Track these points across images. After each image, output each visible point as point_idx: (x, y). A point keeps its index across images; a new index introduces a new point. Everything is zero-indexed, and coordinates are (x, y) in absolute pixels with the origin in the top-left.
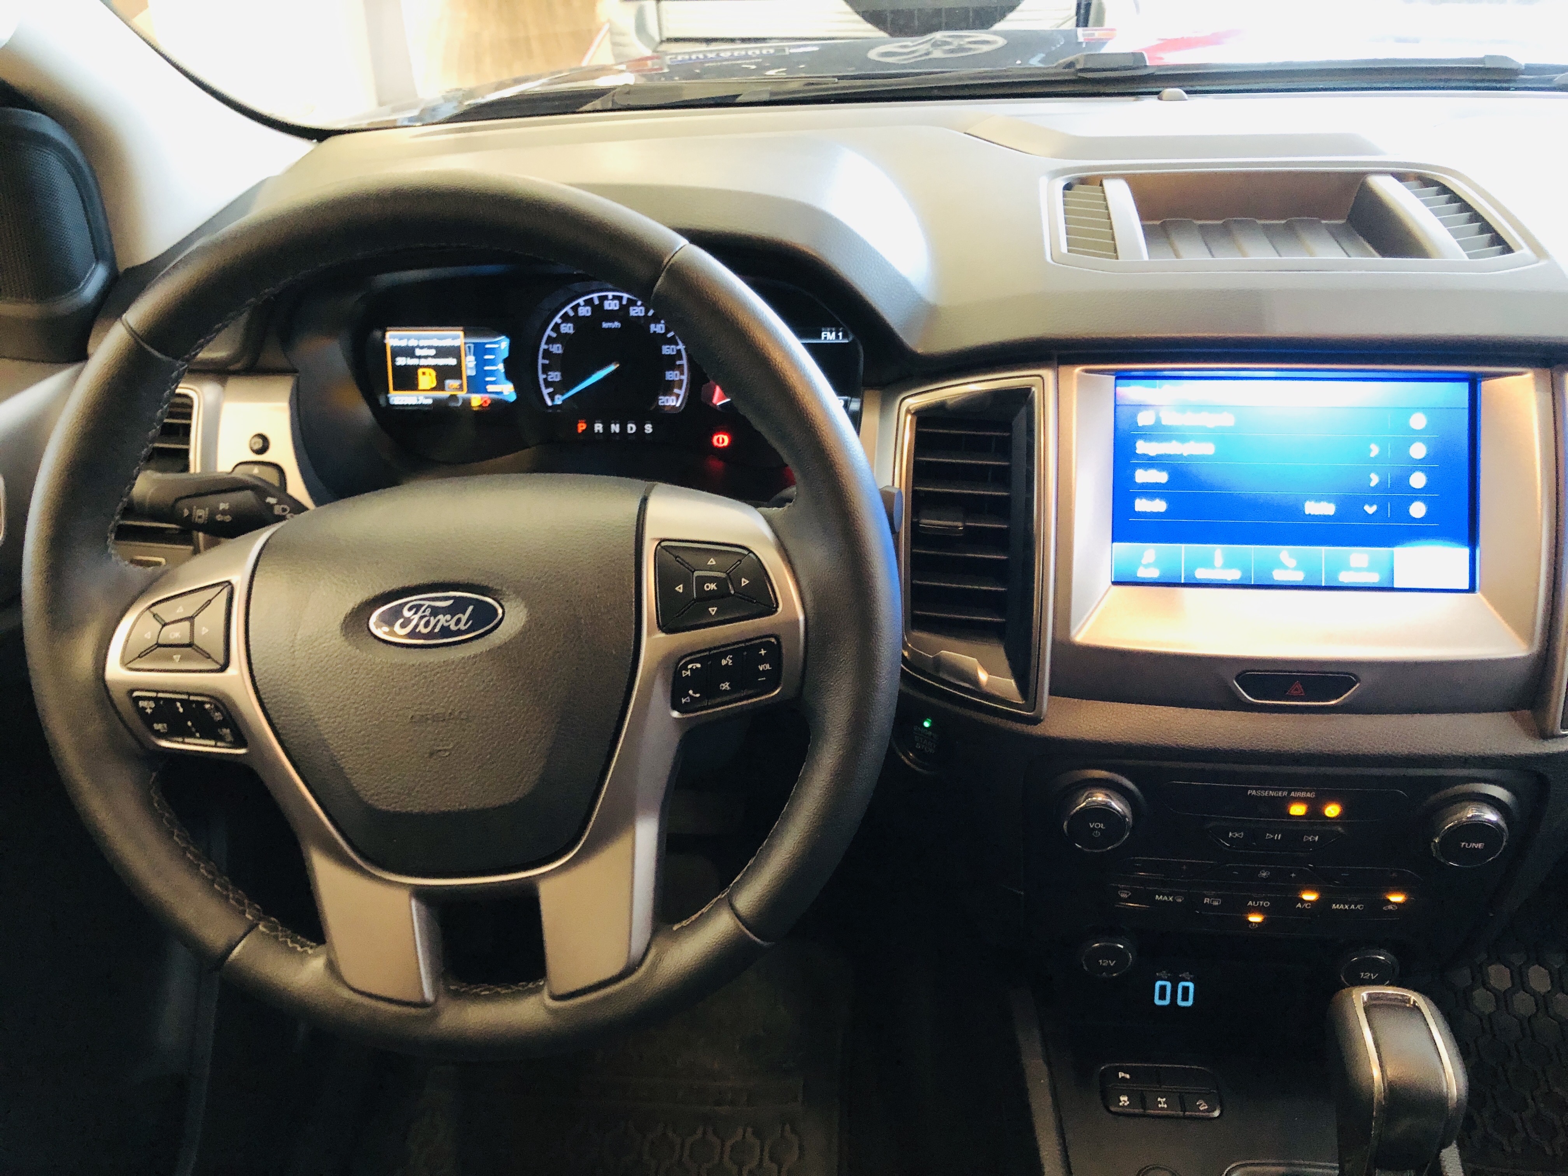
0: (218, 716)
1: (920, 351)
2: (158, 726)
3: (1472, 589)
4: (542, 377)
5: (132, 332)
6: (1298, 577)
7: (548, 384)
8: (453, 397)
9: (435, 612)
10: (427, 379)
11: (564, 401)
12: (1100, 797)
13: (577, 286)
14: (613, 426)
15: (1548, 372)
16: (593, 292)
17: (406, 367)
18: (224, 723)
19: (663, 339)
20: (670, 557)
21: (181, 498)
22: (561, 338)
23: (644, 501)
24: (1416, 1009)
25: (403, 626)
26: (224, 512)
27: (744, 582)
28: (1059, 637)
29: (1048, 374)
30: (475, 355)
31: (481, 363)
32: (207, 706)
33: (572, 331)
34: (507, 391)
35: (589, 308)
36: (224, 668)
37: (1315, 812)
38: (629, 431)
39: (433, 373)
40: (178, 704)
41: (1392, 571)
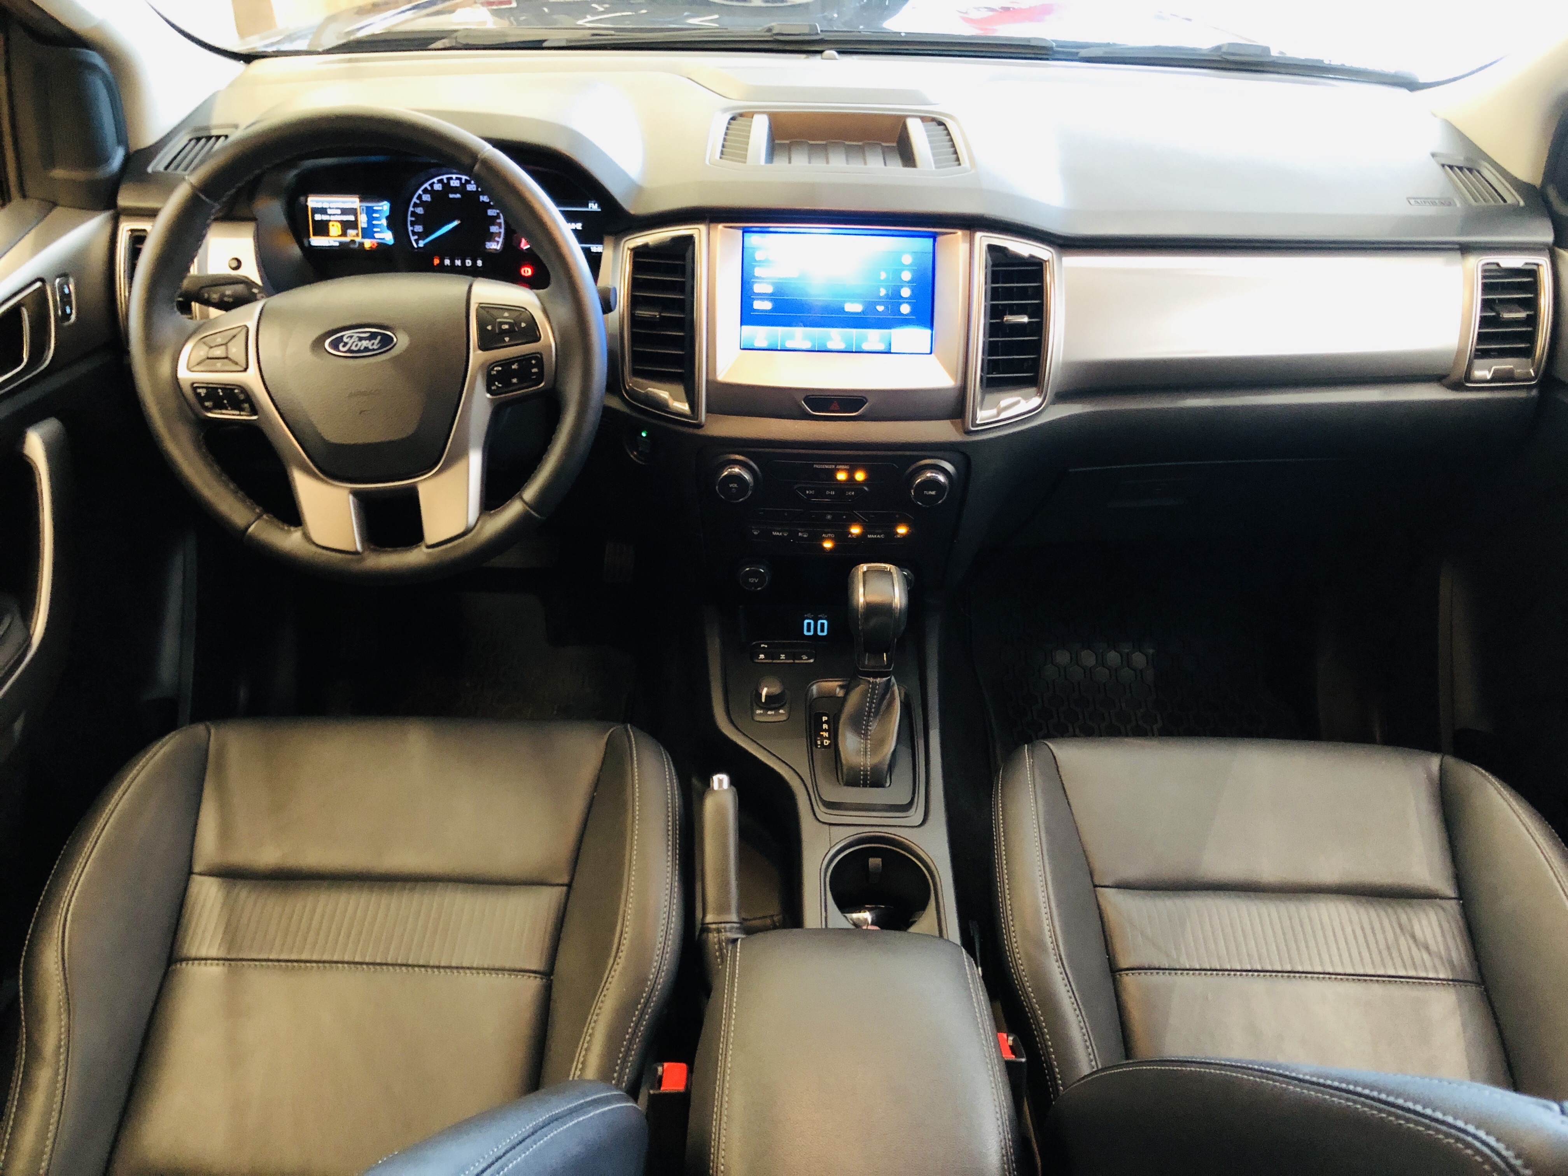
0: (242, 397)
1: (632, 212)
2: (207, 404)
3: (931, 353)
4: (410, 228)
5: (193, 186)
6: (842, 347)
7: (414, 233)
8: (353, 241)
9: (361, 339)
10: (335, 229)
11: (425, 245)
12: (736, 470)
13: (433, 170)
14: (456, 261)
15: (968, 232)
16: (443, 174)
17: (322, 221)
18: (244, 401)
19: (487, 206)
20: (483, 311)
21: (203, 287)
22: (423, 204)
23: (470, 287)
24: (890, 573)
25: (344, 346)
26: (229, 296)
27: (523, 325)
28: (710, 378)
29: (703, 228)
30: (366, 214)
31: (370, 219)
32: (236, 391)
33: (429, 200)
34: (388, 237)
35: (440, 185)
36: (245, 370)
37: (851, 478)
38: (467, 265)
39: (339, 225)
40: (220, 391)
41: (890, 344)
